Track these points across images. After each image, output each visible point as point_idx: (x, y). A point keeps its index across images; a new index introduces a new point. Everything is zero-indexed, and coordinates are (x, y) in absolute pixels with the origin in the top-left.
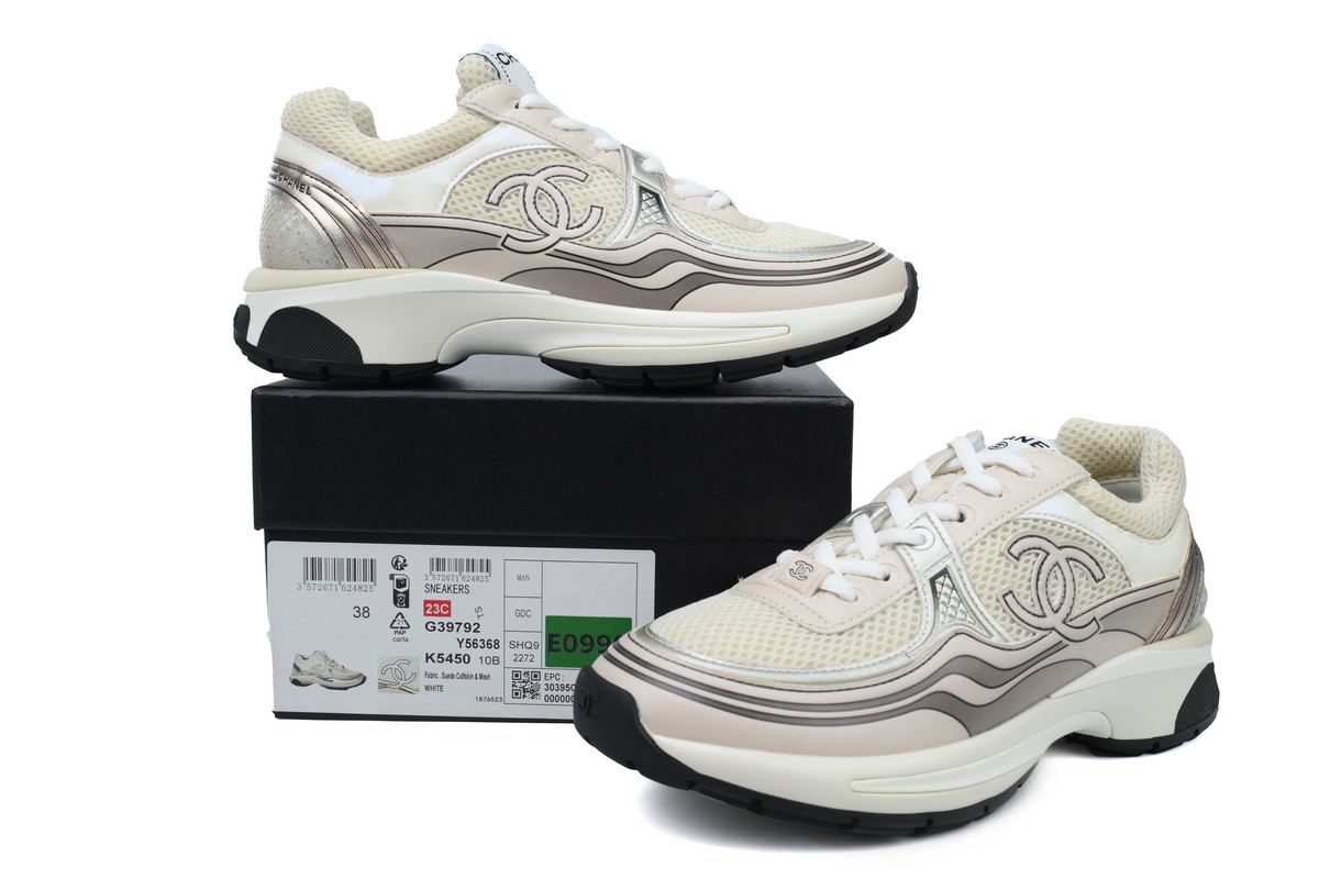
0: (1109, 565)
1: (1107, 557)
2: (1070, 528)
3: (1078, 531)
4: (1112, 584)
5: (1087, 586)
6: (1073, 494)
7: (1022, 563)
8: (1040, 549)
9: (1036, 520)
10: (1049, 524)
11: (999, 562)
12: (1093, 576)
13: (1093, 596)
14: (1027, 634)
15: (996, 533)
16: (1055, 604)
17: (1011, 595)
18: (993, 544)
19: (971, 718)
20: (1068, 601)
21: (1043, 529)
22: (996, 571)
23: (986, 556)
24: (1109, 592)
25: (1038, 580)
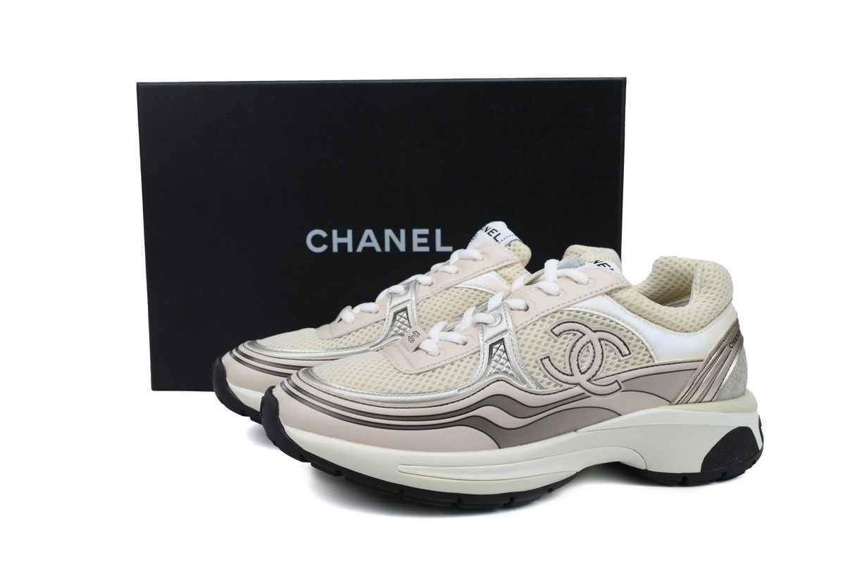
0: (635, 346)
1: (634, 340)
2: (605, 319)
3: (611, 321)
4: (637, 359)
5: (614, 358)
6: (612, 297)
7: (561, 339)
8: (578, 331)
9: (578, 312)
10: (588, 315)
11: (542, 337)
12: (620, 352)
13: (618, 366)
14: (555, 386)
15: (545, 318)
16: (583, 368)
17: (547, 359)
18: (541, 326)
19: (501, 437)
20: (595, 367)
21: (582, 318)
22: (539, 343)
23: (534, 332)
24: (633, 364)
25: (572, 351)
